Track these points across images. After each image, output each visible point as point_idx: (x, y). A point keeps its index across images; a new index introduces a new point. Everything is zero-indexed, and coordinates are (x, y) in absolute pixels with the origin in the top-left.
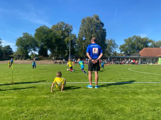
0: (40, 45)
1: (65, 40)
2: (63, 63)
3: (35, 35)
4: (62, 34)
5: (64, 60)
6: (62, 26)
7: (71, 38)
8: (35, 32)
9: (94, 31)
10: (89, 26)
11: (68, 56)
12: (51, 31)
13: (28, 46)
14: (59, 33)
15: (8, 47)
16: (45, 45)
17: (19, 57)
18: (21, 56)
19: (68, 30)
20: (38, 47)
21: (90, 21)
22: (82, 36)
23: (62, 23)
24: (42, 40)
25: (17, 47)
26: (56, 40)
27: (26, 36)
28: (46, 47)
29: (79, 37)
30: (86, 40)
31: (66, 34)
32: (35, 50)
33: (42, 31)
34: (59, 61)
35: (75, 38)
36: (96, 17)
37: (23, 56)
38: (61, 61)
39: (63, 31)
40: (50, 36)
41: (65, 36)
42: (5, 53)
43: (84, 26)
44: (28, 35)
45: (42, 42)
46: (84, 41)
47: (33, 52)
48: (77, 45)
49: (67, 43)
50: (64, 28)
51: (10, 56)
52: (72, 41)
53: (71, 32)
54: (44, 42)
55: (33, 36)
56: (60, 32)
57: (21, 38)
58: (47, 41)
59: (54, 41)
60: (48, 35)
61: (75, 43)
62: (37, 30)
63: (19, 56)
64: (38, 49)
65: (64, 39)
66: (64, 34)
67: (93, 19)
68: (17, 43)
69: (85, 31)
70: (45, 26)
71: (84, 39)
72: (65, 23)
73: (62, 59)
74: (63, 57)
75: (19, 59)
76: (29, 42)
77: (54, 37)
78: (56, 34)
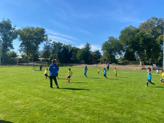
0: (124, 48)
1: (157, 40)
2: (154, 69)
3: (120, 38)
5: (154, 65)
6: (152, 22)
8: (120, 34)
12: (138, 31)
13: (112, 50)
16: (131, 47)
18: (106, 60)
23: (153, 18)
24: (127, 42)
25: (102, 51)
26: (144, 41)
27: (112, 40)
28: (132, 50)
32: (120, 54)
34: (147, 67)
37: (109, 60)
38: (151, 67)
40: (136, 36)
42: (94, 57)
44: (114, 38)
45: (127, 45)
49: (159, 43)
50: (156, 25)
54: (130, 44)
55: (118, 39)
57: (106, 42)
58: (132, 43)
59: (141, 42)
62: (122, 32)
63: (105, 60)
65: (155, 39)
66: (156, 32)
72: (158, 18)
73: (151, 64)
75: (104, 63)
76: (114, 45)
77: (141, 37)
78: (144, 33)
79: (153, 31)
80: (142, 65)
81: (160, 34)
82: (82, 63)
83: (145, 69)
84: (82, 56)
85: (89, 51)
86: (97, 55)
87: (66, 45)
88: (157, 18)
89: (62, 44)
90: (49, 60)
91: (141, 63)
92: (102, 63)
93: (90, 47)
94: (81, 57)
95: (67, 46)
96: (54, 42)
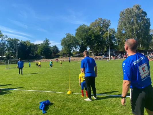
0: (80, 43)
1: (104, 36)
3: (76, 34)
4: (100, 30)
5: (103, 56)
6: (99, 22)
7: (109, 33)
8: (76, 32)
9: (135, 22)
10: (128, 18)
11: (107, 52)
12: (90, 29)
13: (70, 44)
14: (97, 30)
15: (55, 47)
16: (85, 43)
17: (64, 55)
18: (65, 54)
19: (106, 25)
20: (79, 44)
21: (130, 12)
22: (122, 29)
23: (100, 19)
24: (82, 38)
25: (62, 47)
26: (95, 37)
27: (69, 36)
29: (118, 31)
30: (126, 33)
31: (104, 29)
32: (76, 48)
33: (82, 30)
34: (98, 57)
35: (114, 32)
36: (137, 7)
37: (67, 54)
38: (100, 57)
39: (101, 27)
40: (89, 33)
41: (103, 31)
42: (54, 52)
43: (123, 19)
44: (70, 35)
45: (83, 40)
46: (124, 35)
47: (75, 49)
48: (116, 39)
49: (105, 39)
50: (102, 24)
51: (57, 54)
52: (110, 36)
53: (110, 26)
54: (84, 40)
55: (74, 36)
56: (98, 28)
57: (64, 38)
58: (86, 39)
59: (93, 38)
60: (87, 33)
61: (114, 38)
62: (77, 30)
64: (79, 47)
65: (102, 35)
67: (133, 10)
68: (62, 43)
69: (125, 23)
70: (84, 25)
71: (124, 32)
73: (101, 55)
74: (102, 53)
75: (64, 57)
76: (71, 41)
77: (93, 34)
78: (94, 31)
79: (100, 29)
80: (94, 56)
81: (105, 32)
82: (43, 58)
83: (97, 59)
84: (42, 51)
85: (49, 47)
86: (55, 50)
87: (23, 41)
88: (102, 19)
89: (19, 41)
90: (4, 58)
91: (93, 55)
92: (62, 57)
93: (49, 42)
94: (42, 53)
95: (25, 43)
96: (9, 39)
